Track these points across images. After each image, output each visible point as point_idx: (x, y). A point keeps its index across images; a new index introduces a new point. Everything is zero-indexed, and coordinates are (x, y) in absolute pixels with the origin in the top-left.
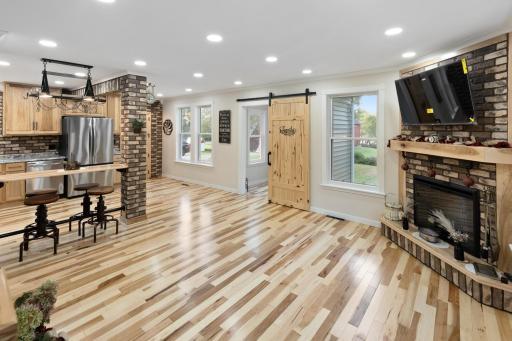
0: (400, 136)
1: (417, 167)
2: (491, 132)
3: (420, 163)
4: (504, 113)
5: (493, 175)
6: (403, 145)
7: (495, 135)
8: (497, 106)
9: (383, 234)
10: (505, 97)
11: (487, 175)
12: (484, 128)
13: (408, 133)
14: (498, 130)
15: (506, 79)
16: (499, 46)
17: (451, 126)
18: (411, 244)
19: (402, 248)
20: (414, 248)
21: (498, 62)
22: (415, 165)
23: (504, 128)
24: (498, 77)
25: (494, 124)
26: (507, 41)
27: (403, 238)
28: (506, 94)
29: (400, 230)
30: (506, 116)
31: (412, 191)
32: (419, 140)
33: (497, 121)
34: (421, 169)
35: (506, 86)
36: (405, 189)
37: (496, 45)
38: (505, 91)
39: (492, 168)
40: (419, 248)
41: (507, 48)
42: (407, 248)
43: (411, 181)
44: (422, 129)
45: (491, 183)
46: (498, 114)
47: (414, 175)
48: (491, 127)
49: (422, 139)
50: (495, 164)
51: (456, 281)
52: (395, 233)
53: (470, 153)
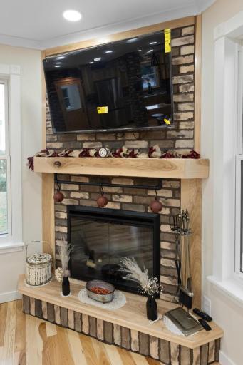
0: (46, 151)
1: (73, 195)
2: (175, 139)
3: (76, 187)
4: (190, 115)
5: (177, 193)
6: (59, 164)
7: (179, 143)
8: (182, 107)
9: (26, 312)
10: (191, 96)
11: (169, 194)
12: (166, 135)
13: (58, 145)
14: (183, 138)
15: (193, 73)
16: (185, 31)
17: (123, 133)
18: (79, 317)
19: (64, 326)
20: (86, 321)
21: (184, 51)
22: (70, 192)
23: (189, 134)
24: (183, 70)
25: (178, 130)
26: (195, 25)
27: (64, 311)
28: (193, 92)
29: (59, 300)
30: (192, 120)
31: (65, 230)
32: (81, 155)
33: (182, 126)
34: (77, 196)
35: (193, 82)
36: (53, 228)
37: (181, 29)
38: (191, 89)
39: (175, 185)
40: (93, 321)
41: (194, 34)
42: (71, 325)
43: (64, 216)
44: (80, 138)
45: (174, 203)
46: (184, 116)
47: (68, 206)
48: (174, 133)
49: (85, 154)
50: (179, 180)
51: (154, 354)
52: (51, 306)
53: (164, 167)
